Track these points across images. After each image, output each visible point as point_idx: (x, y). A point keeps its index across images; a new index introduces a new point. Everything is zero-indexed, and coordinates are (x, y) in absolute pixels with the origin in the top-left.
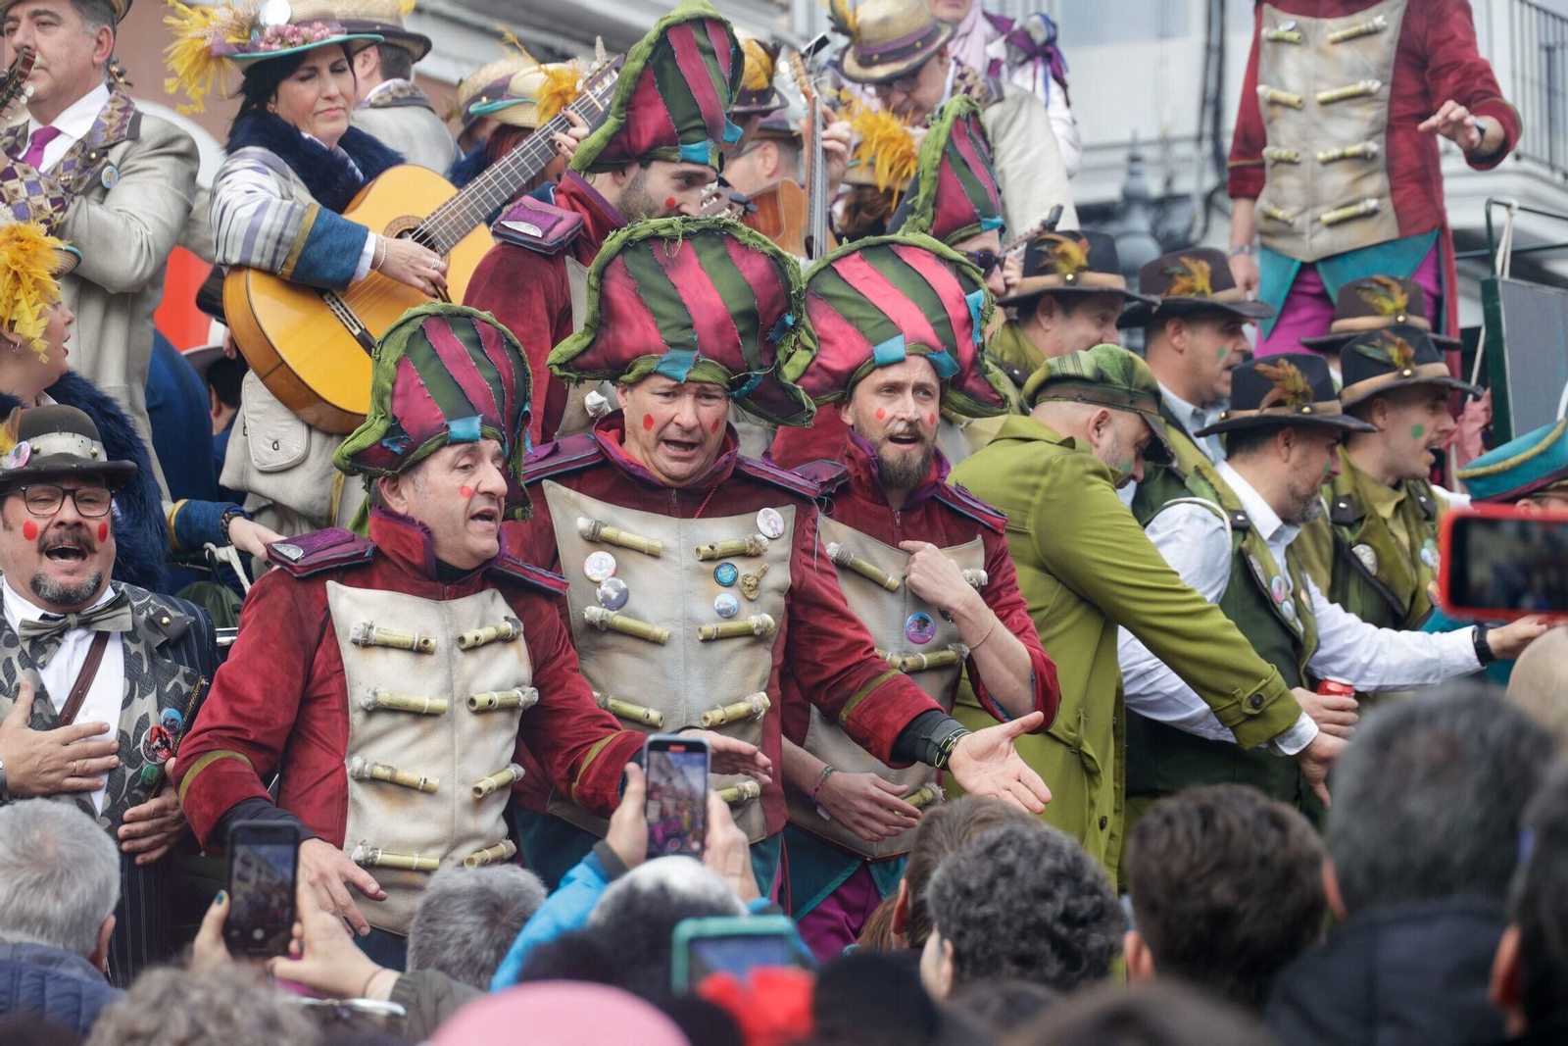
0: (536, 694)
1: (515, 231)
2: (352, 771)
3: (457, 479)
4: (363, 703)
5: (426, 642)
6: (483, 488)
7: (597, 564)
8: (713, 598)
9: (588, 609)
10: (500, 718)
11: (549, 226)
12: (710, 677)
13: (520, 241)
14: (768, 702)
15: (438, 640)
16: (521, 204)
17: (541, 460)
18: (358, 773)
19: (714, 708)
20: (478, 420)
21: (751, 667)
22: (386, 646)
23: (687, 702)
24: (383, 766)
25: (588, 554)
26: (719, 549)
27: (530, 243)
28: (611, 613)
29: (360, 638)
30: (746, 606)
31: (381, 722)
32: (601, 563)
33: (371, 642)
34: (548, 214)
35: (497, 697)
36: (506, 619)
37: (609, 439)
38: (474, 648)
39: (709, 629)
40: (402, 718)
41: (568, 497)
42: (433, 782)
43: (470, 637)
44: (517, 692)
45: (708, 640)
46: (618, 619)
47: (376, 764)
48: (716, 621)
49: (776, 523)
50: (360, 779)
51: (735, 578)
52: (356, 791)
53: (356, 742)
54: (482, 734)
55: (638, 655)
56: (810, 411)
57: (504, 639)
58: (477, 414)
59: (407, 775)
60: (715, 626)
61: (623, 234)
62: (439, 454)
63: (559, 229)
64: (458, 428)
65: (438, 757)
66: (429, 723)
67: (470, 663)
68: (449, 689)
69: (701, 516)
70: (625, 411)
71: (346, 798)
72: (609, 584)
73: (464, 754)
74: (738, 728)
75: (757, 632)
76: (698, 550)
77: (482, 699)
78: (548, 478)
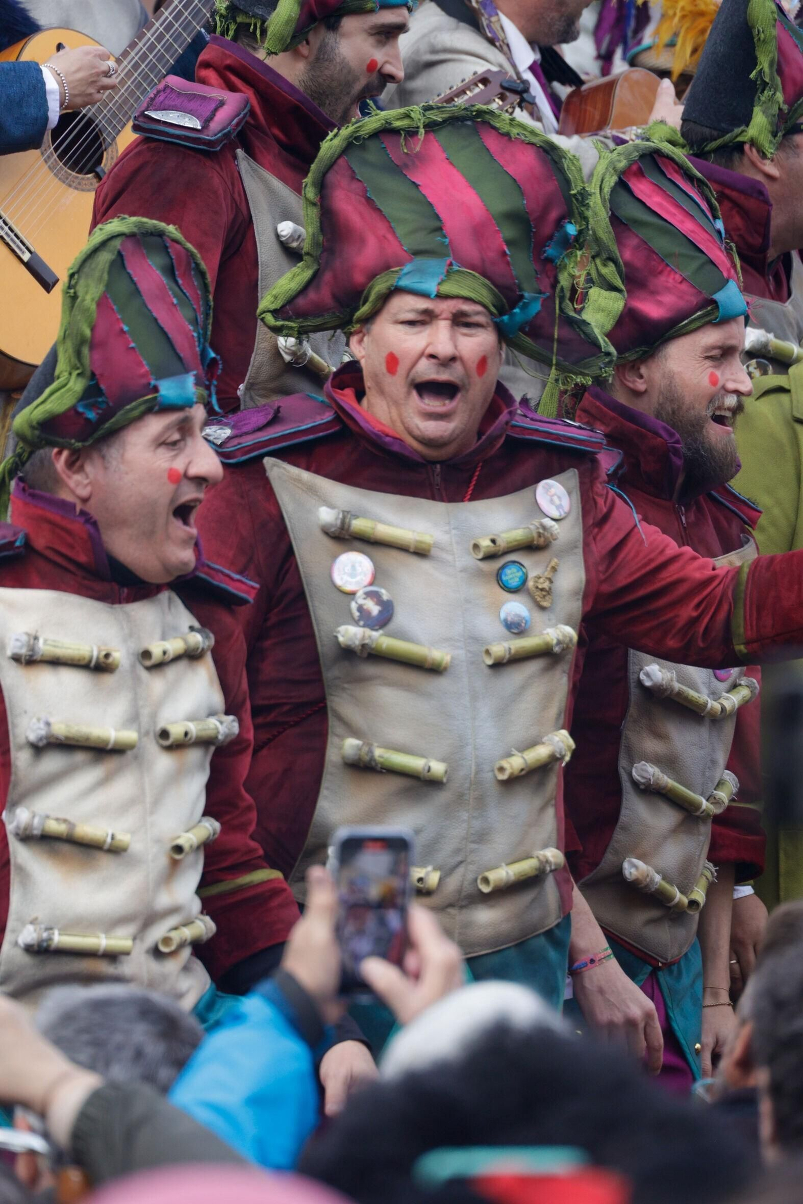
0: (236, 725)
1: (165, 123)
2: (18, 827)
3: (163, 461)
4: (32, 737)
5: (107, 656)
6: (193, 471)
7: (348, 569)
8: (498, 607)
9: (342, 629)
10: (194, 756)
11: (208, 114)
12: (502, 713)
13: (172, 136)
14: (571, 743)
15: (120, 655)
16: (166, 87)
17: (260, 429)
18: (26, 829)
19: (510, 755)
20: (190, 380)
21: (548, 698)
22: (56, 662)
23: (476, 749)
24: (57, 820)
25: (335, 557)
26: (502, 543)
27: (186, 138)
28: (375, 634)
29: (23, 651)
30: (538, 618)
31: (52, 763)
32: (353, 567)
33: (37, 657)
34: (204, 98)
35: (194, 729)
36: (192, 628)
37: (347, 397)
38: (159, 666)
39: (501, 648)
40: (80, 757)
41: (299, 480)
42: (123, 837)
43: (157, 650)
44: (213, 722)
45: (498, 665)
46: (382, 640)
47: (48, 817)
48: (506, 639)
49: (559, 498)
50: (27, 838)
51: (524, 581)
52: (20, 853)
53: (21, 789)
54: (177, 777)
55: (407, 687)
56: (608, 354)
57: (191, 656)
58: (187, 371)
59: (89, 829)
60: (506, 645)
61: (345, 132)
62: (141, 424)
63: (222, 116)
64: (168, 390)
65: (125, 807)
66: (112, 763)
67: (157, 684)
68: (134, 718)
69: (473, 498)
70: (363, 363)
71: (7, 863)
72: (369, 595)
73: (157, 802)
74: (535, 778)
75: (557, 649)
76: (476, 547)
77: (176, 731)
78: (272, 454)
